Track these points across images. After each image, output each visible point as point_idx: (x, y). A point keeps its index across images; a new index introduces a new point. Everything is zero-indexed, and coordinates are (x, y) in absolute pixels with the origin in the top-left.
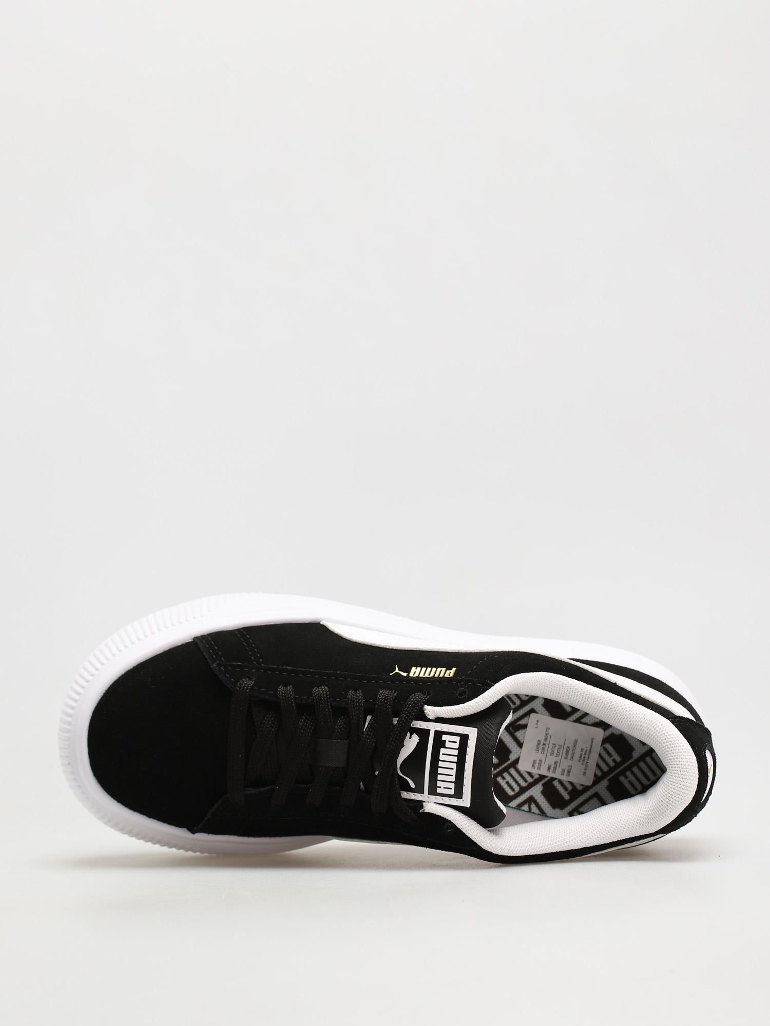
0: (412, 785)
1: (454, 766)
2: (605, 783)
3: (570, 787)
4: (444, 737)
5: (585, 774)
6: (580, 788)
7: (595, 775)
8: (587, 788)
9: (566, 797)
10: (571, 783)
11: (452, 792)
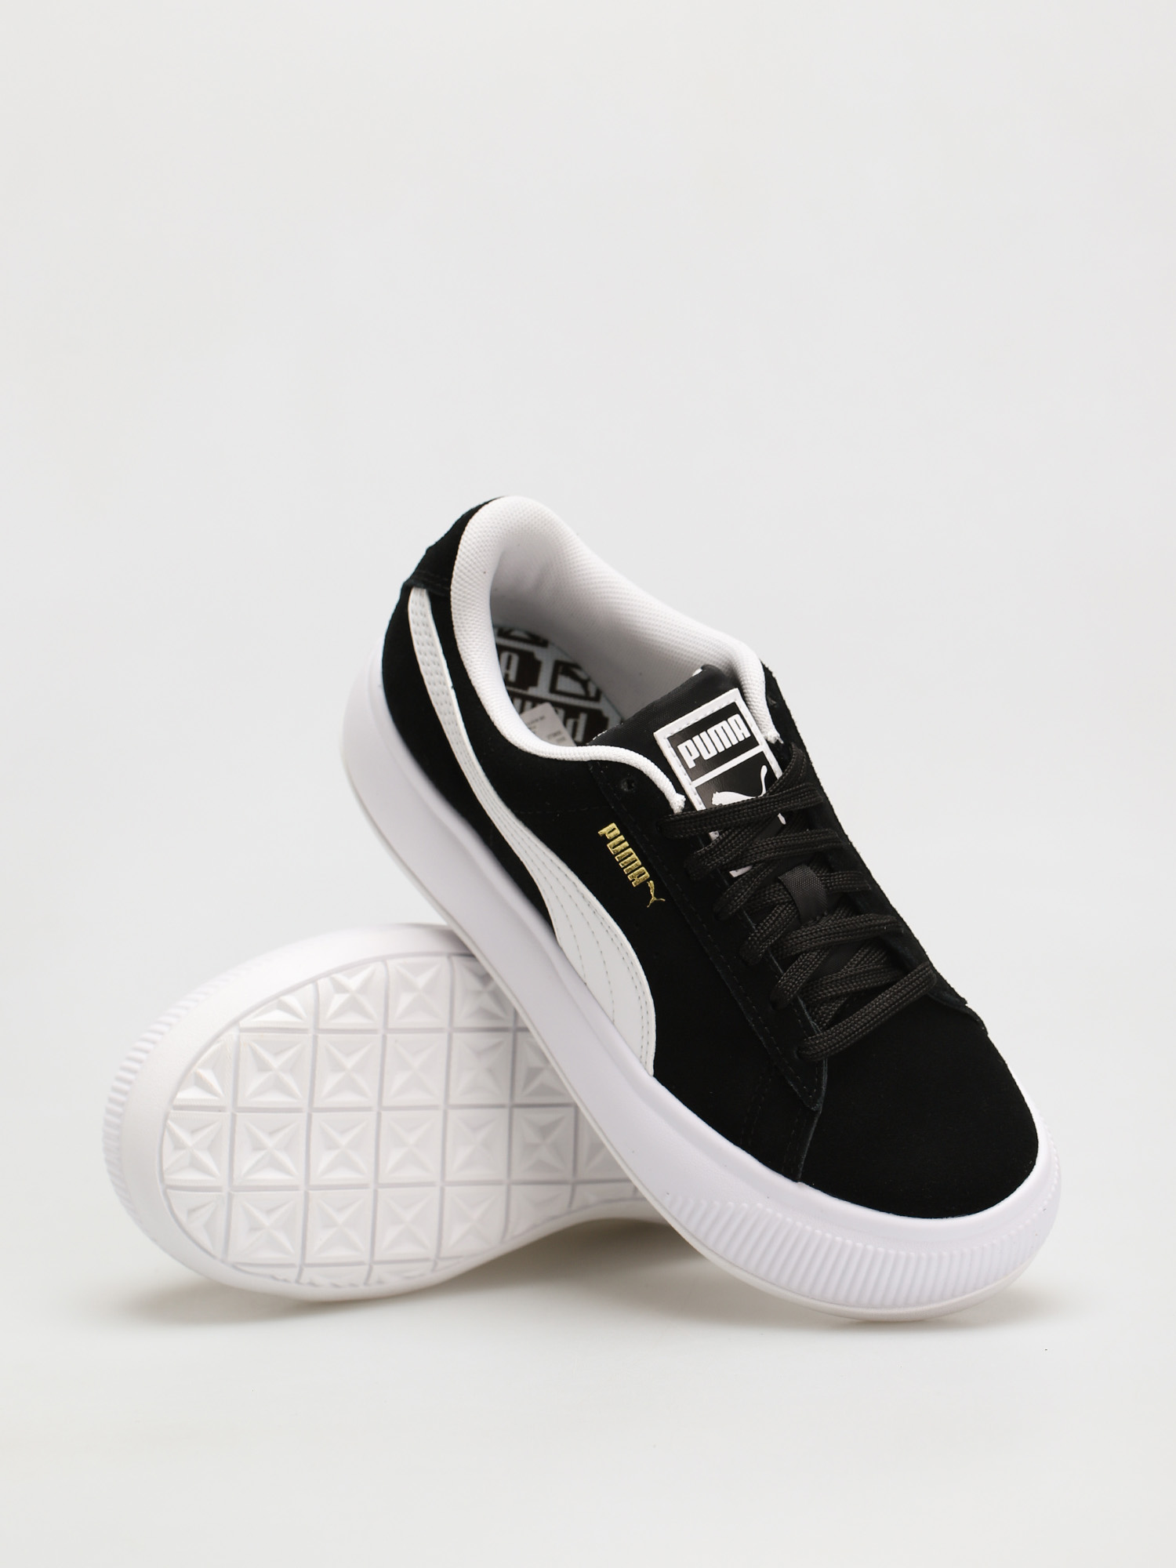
0: (764, 770)
1: (711, 731)
2: (532, 691)
3: (570, 722)
4: (691, 765)
5: (542, 718)
6: (562, 712)
7: (534, 706)
8: (555, 705)
9: (583, 719)
10: (565, 723)
11: (737, 717)
